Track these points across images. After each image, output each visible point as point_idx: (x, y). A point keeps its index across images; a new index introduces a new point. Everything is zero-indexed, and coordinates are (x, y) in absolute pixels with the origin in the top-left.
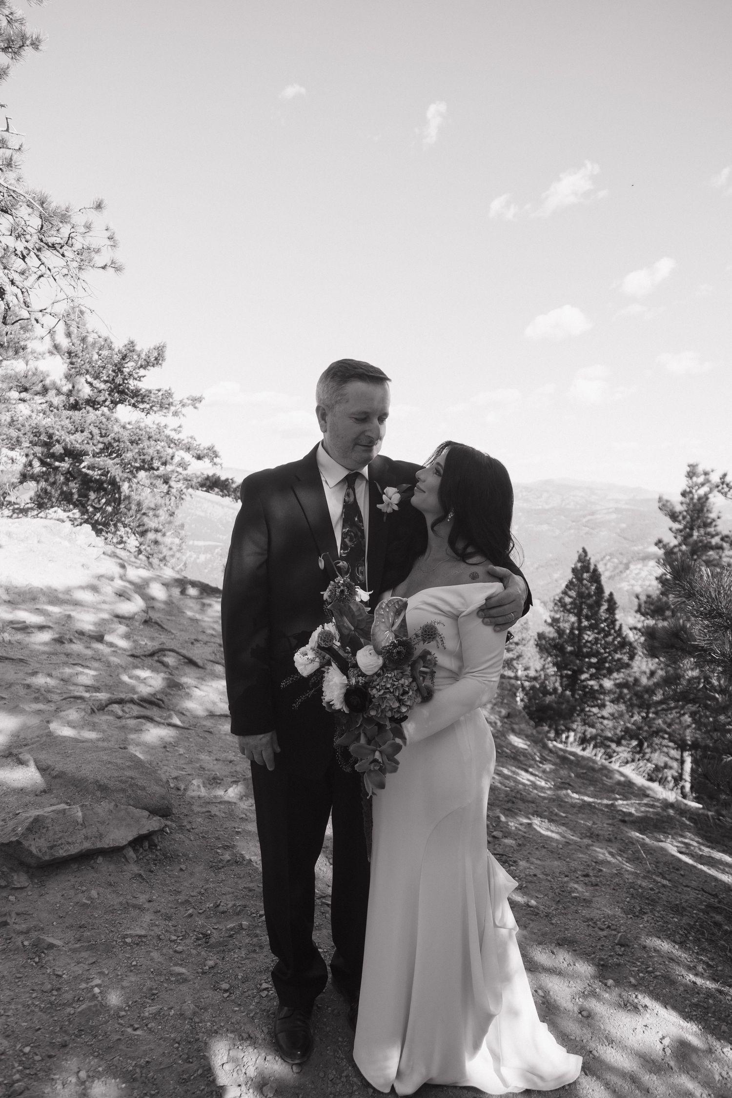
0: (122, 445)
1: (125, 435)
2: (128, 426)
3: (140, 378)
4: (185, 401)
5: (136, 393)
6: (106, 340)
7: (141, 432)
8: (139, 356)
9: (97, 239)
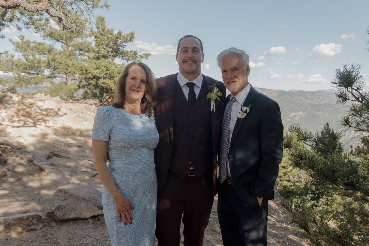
0: (115, 75)
2: (118, 66)
3: (123, 46)
5: (122, 53)
8: (123, 37)
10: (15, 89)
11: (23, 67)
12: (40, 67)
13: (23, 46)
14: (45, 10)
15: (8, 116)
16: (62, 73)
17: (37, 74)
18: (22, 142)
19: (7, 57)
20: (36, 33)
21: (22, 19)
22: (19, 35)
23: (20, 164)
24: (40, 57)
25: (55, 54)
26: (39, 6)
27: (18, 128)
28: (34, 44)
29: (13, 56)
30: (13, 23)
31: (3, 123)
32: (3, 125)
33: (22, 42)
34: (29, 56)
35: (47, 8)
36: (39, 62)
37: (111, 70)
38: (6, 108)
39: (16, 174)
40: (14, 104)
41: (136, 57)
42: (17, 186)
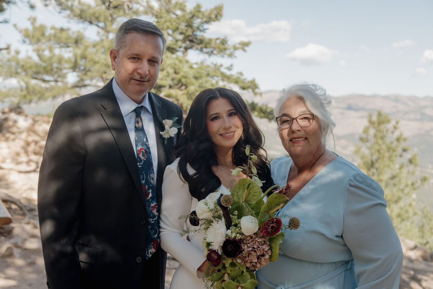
0: (188, 80)
1: (191, 73)
2: (195, 66)
3: (204, 31)
4: (237, 45)
5: (201, 42)
8: (203, 15)
10: (21, 108)
11: (34, 70)
12: (61, 70)
13: (35, 35)
15: (11, 155)
17: (56, 81)
19: (9, 54)
20: (60, 13)
23: (33, 236)
24: (62, 53)
25: (87, 48)
27: (27, 175)
29: (18, 53)
31: (4, 165)
32: (4, 169)
33: (34, 28)
34: (44, 51)
36: (60, 60)
37: (182, 74)
38: (7, 139)
39: (27, 253)
40: (21, 133)
41: (225, 49)
42: (30, 273)
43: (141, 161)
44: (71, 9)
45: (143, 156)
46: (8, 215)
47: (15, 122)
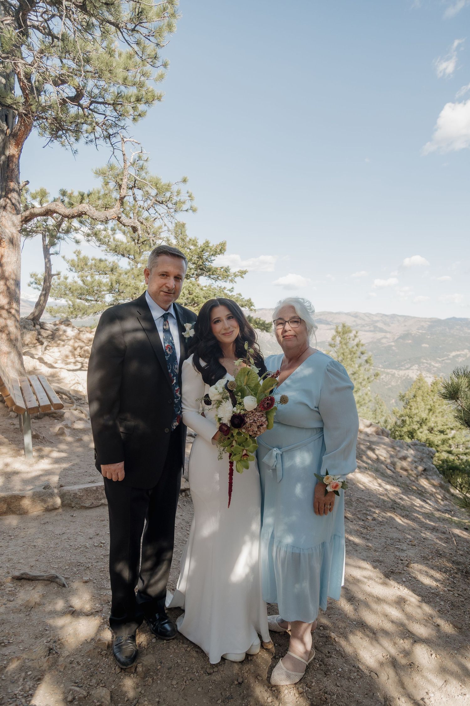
0: (199, 299)
2: (204, 288)
3: (211, 261)
4: (237, 273)
5: (209, 270)
6: (194, 241)
7: (210, 292)
8: (211, 249)
9: (184, 197)
10: (69, 321)
11: (79, 291)
12: (100, 292)
13: (80, 264)
14: (116, 219)
15: (62, 357)
16: (129, 298)
17: (96, 301)
18: (81, 390)
19: (59, 279)
20: (99, 246)
21: (81, 229)
22: (74, 250)
23: (80, 419)
24: (101, 279)
25: (120, 274)
26: (110, 213)
27: (74, 372)
28: (93, 262)
29: (66, 278)
30: (70, 235)
31: (56, 365)
32: (56, 368)
33: (78, 259)
34: (87, 277)
35: (120, 216)
36: (100, 284)
37: (194, 294)
38: (58, 345)
39: (75, 432)
40: (69, 340)
41: (228, 276)
42: (78, 447)
43: (168, 355)
44: (107, 244)
45: (169, 351)
46: (60, 402)
47: (65, 331)
